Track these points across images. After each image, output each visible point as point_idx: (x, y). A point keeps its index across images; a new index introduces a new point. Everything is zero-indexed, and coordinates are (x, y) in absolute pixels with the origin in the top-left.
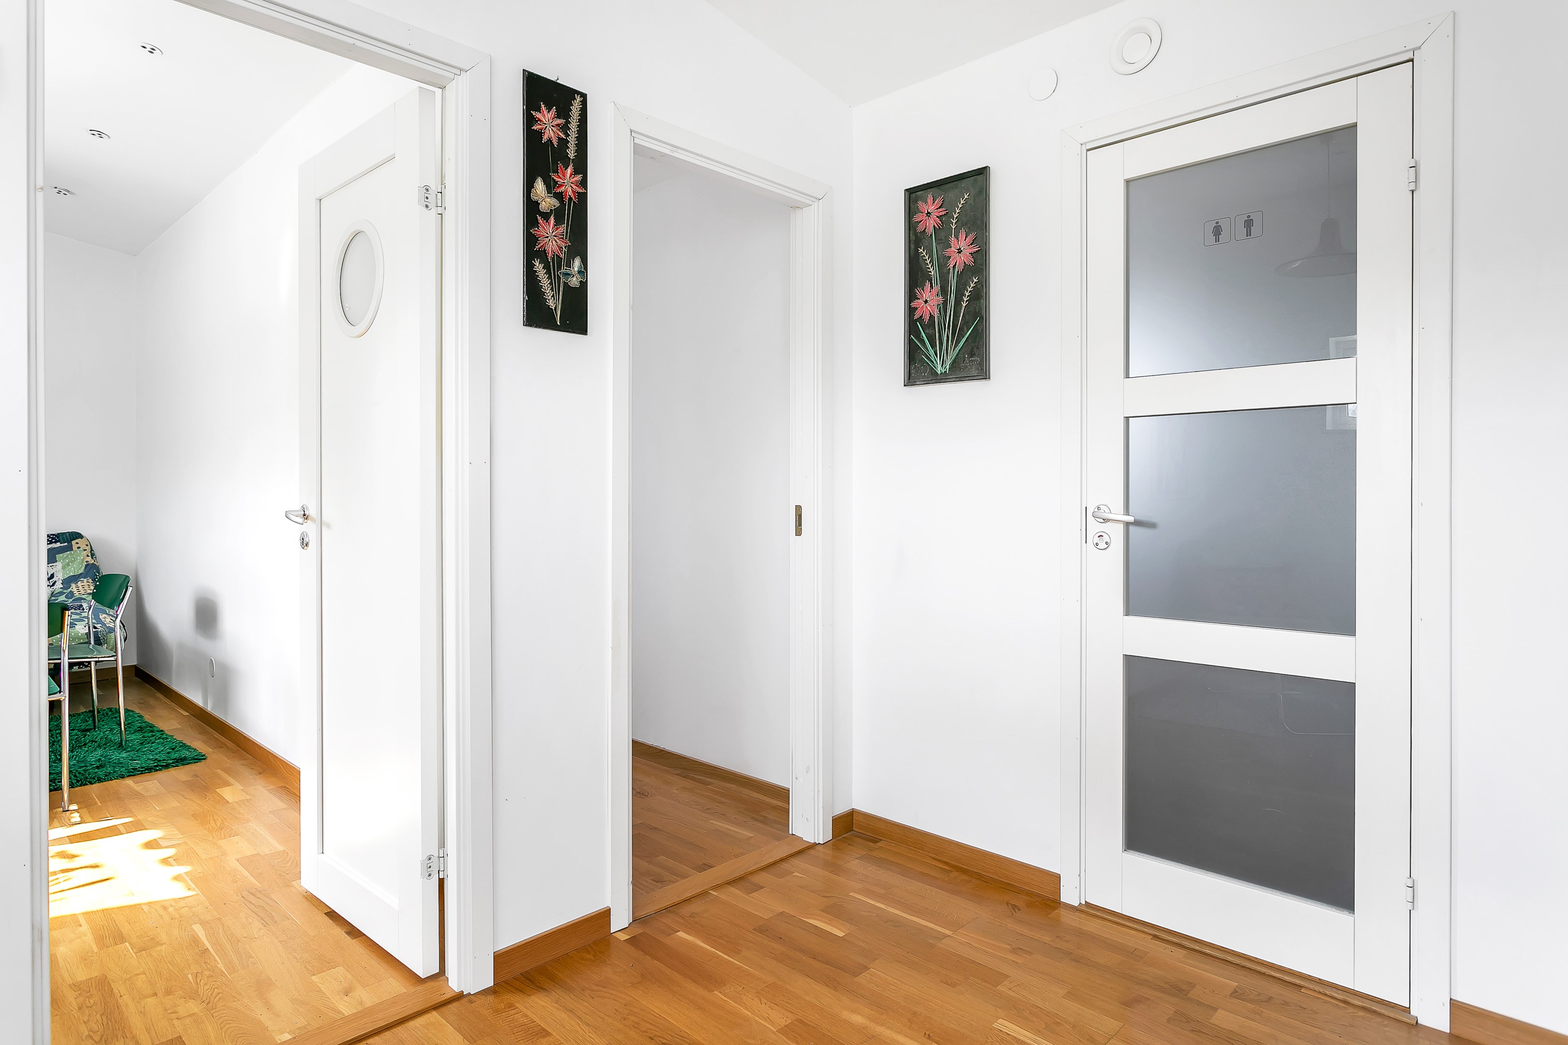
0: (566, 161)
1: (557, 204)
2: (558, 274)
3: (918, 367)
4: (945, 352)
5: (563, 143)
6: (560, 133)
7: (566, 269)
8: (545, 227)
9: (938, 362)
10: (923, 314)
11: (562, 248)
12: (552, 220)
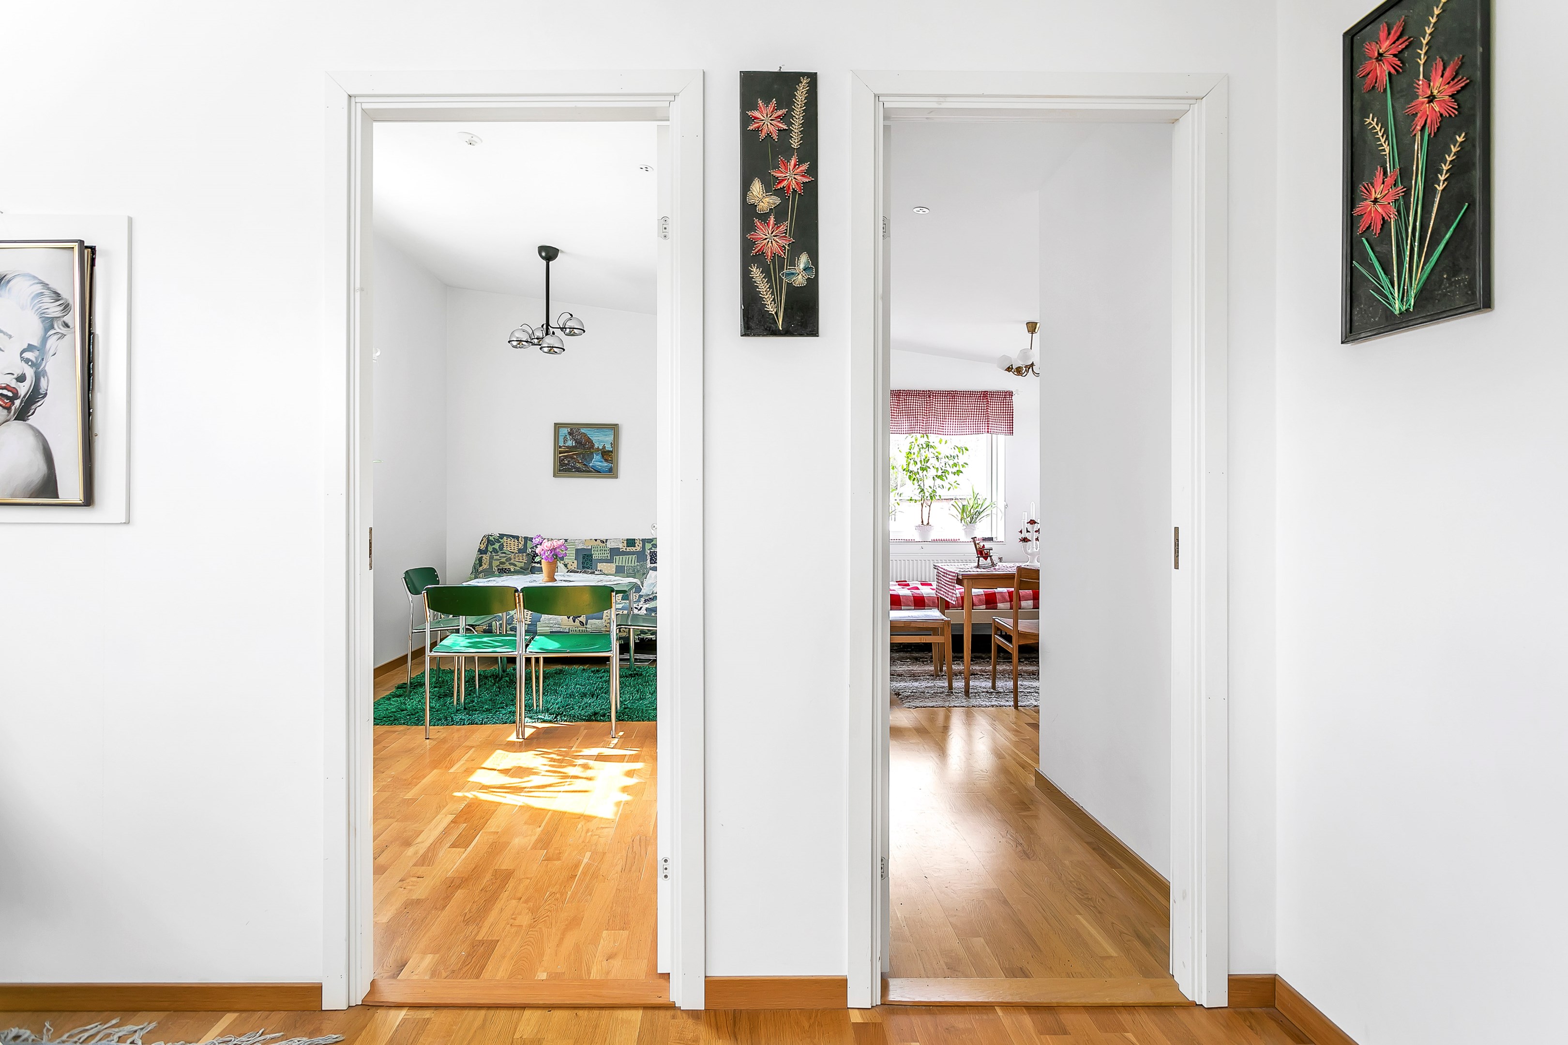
0: (788, 151)
1: (778, 201)
2: (779, 276)
3: (1365, 310)
4: (1407, 277)
5: (785, 134)
6: (780, 125)
7: (789, 269)
8: (763, 229)
9: (1396, 295)
10: (1371, 223)
11: (784, 246)
12: (772, 220)
